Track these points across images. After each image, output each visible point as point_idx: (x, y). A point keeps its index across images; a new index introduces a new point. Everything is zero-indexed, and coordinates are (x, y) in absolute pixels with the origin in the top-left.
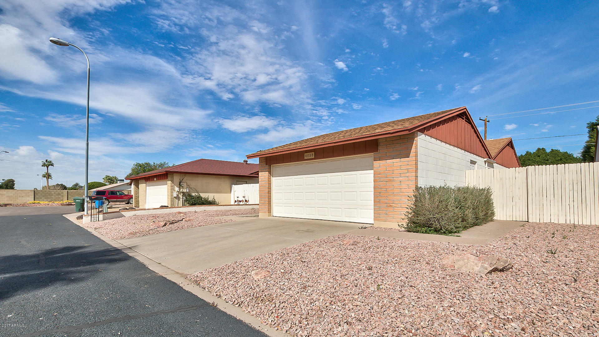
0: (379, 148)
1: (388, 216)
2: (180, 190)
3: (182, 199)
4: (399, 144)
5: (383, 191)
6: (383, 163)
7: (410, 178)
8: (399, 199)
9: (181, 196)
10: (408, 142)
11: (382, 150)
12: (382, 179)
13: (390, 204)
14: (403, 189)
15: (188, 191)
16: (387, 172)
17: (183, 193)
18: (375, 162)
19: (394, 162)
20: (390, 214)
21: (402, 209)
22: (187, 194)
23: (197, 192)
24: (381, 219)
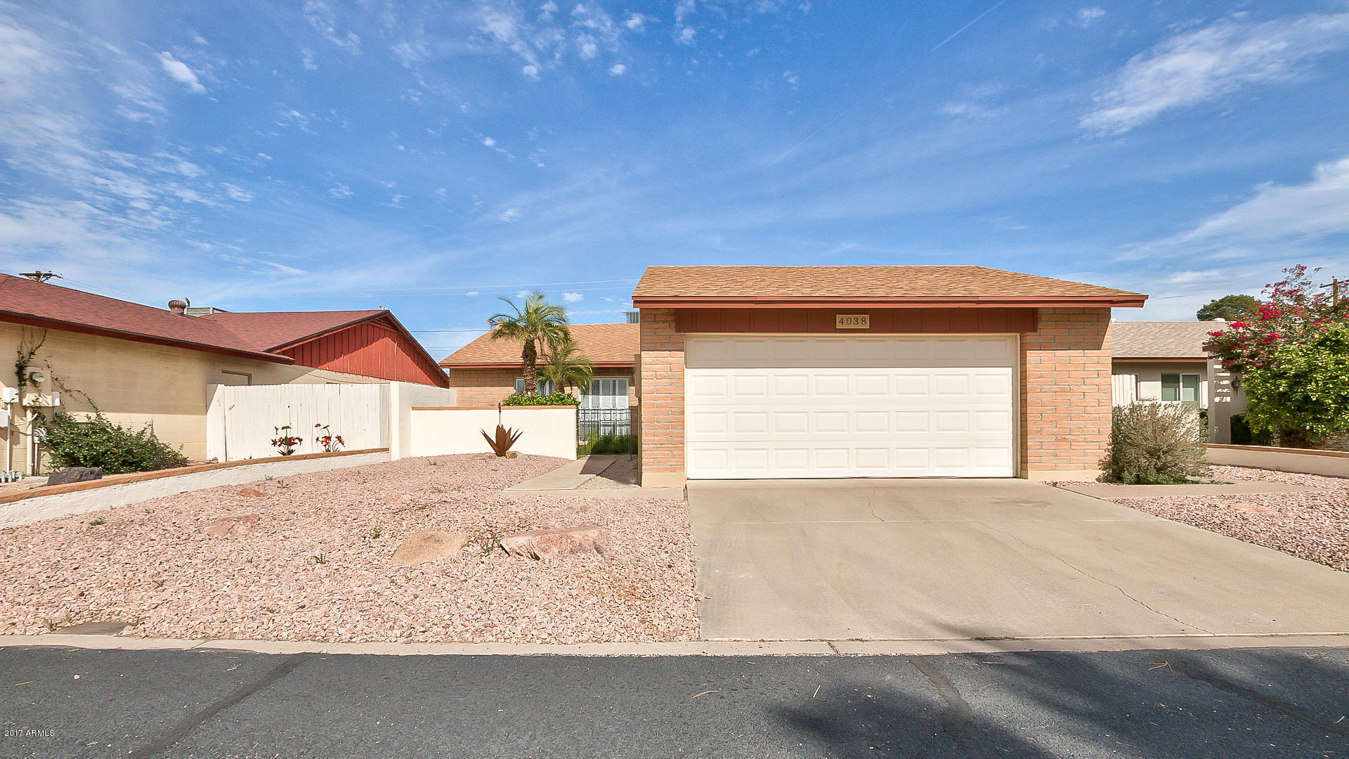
0: (1041, 325)
1: (1059, 459)
2: (21, 397)
3: (29, 438)
4: (1082, 323)
5: (1049, 410)
6: (1049, 355)
7: (1103, 388)
8: (1081, 426)
9: (25, 423)
10: (1098, 321)
11: (1046, 330)
12: (1045, 387)
13: (1064, 436)
14: (1088, 408)
15: (57, 403)
16: (1058, 374)
17: (36, 409)
18: (1032, 353)
19: (1071, 355)
20: (1063, 454)
21: (1087, 445)
22: (49, 417)
23: (96, 410)
24: (1045, 467)
